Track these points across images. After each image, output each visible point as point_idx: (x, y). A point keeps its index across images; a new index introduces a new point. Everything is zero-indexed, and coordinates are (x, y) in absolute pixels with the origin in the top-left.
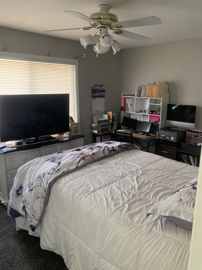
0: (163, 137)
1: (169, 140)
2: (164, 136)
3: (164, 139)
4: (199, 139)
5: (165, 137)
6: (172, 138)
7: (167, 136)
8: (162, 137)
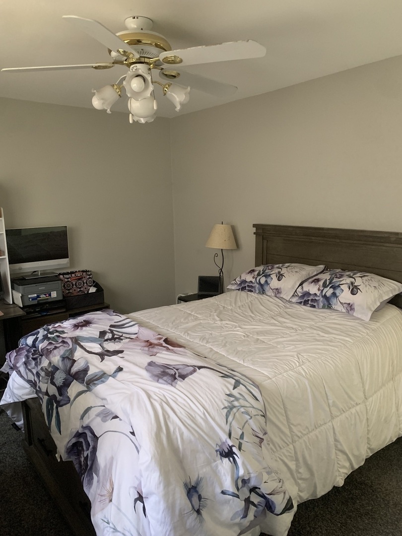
0: (33, 299)
1: (48, 299)
2: (36, 295)
3: (35, 302)
4: (85, 281)
5: (38, 297)
6: (54, 294)
7: (42, 294)
8: (31, 300)
